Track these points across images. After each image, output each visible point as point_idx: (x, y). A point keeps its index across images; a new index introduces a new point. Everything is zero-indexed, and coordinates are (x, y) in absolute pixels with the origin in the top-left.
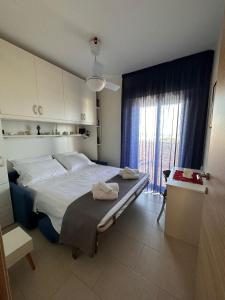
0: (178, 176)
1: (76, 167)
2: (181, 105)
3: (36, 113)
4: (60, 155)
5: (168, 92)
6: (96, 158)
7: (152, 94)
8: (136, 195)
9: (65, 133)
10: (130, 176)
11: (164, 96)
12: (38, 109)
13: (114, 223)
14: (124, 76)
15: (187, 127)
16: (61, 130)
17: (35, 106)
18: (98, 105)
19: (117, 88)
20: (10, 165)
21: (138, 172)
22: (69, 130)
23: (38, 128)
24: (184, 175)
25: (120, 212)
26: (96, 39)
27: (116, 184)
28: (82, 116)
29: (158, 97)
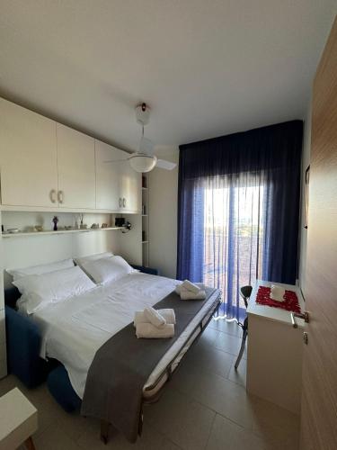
0: (264, 297)
1: (109, 279)
2: (263, 188)
3: (53, 201)
4: (86, 259)
5: (245, 171)
6: (140, 263)
7: (222, 173)
8: (202, 326)
9: (94, 227)
10: (192, 296)
11: (238, 176)
12: (57, 196)
13: (168, 380)
14: (182, 148)
15: (273, 221)
16: (89, 221)
17: (53, 191)
18: (144, 185)
19: (173, 166)
20: (9, 277)
21: (203, 288)
22: (100, 221)
23: (55, 220)
24: (272, 296)
25: (178, 360)
26: (144, 105)
27: (170, 312)
28: (121, 202)
29: (230, 178)
